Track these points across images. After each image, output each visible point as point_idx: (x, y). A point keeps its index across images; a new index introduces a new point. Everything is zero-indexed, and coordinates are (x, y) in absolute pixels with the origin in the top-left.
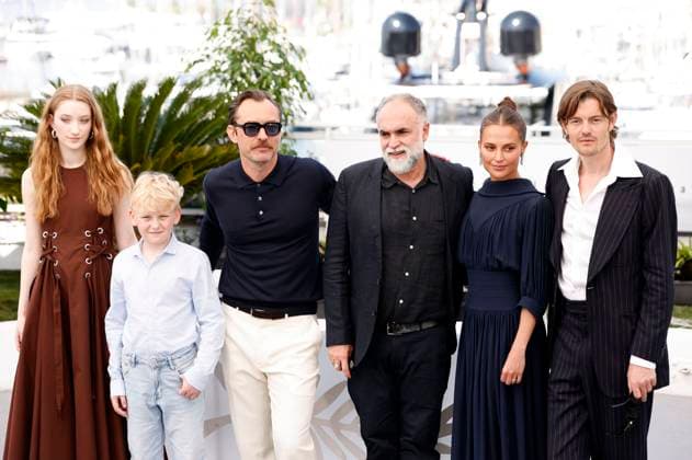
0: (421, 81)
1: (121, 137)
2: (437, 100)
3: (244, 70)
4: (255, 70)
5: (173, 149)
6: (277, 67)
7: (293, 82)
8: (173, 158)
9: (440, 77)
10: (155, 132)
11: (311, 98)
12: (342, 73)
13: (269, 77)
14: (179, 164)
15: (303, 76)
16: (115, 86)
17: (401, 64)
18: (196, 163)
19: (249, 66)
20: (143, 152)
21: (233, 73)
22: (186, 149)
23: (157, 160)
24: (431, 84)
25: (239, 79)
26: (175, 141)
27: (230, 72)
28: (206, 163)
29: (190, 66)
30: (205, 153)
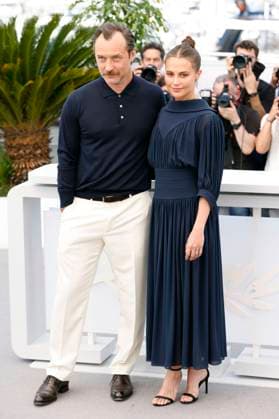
0: (255, 16)
1: (19, 60)
2: (267, 32)
3: (115, 9)
4: (123, 8)
5: (59, 69)
6: (140, 6)
7: (152, 19)
8: (58, 77)
9: (270, 13)
10: (45, 56)
11: (166, 31)
12: (194, 8)
13: (134, 15)
14: (62, 82)
15: (161, 14)
16: (14, 19)
17: (240, 3)
18: (76, 80)
19: (118, 5)
20: (35, 72)
21: (106, 11)
22: (69, 70)
23: (46, 78)
24: (264, 19)
25: (110, 16)
26: (60, 64)
27: (103, 10)
28: (83, 81)
29: (73, 6)
30: (83, 74)
